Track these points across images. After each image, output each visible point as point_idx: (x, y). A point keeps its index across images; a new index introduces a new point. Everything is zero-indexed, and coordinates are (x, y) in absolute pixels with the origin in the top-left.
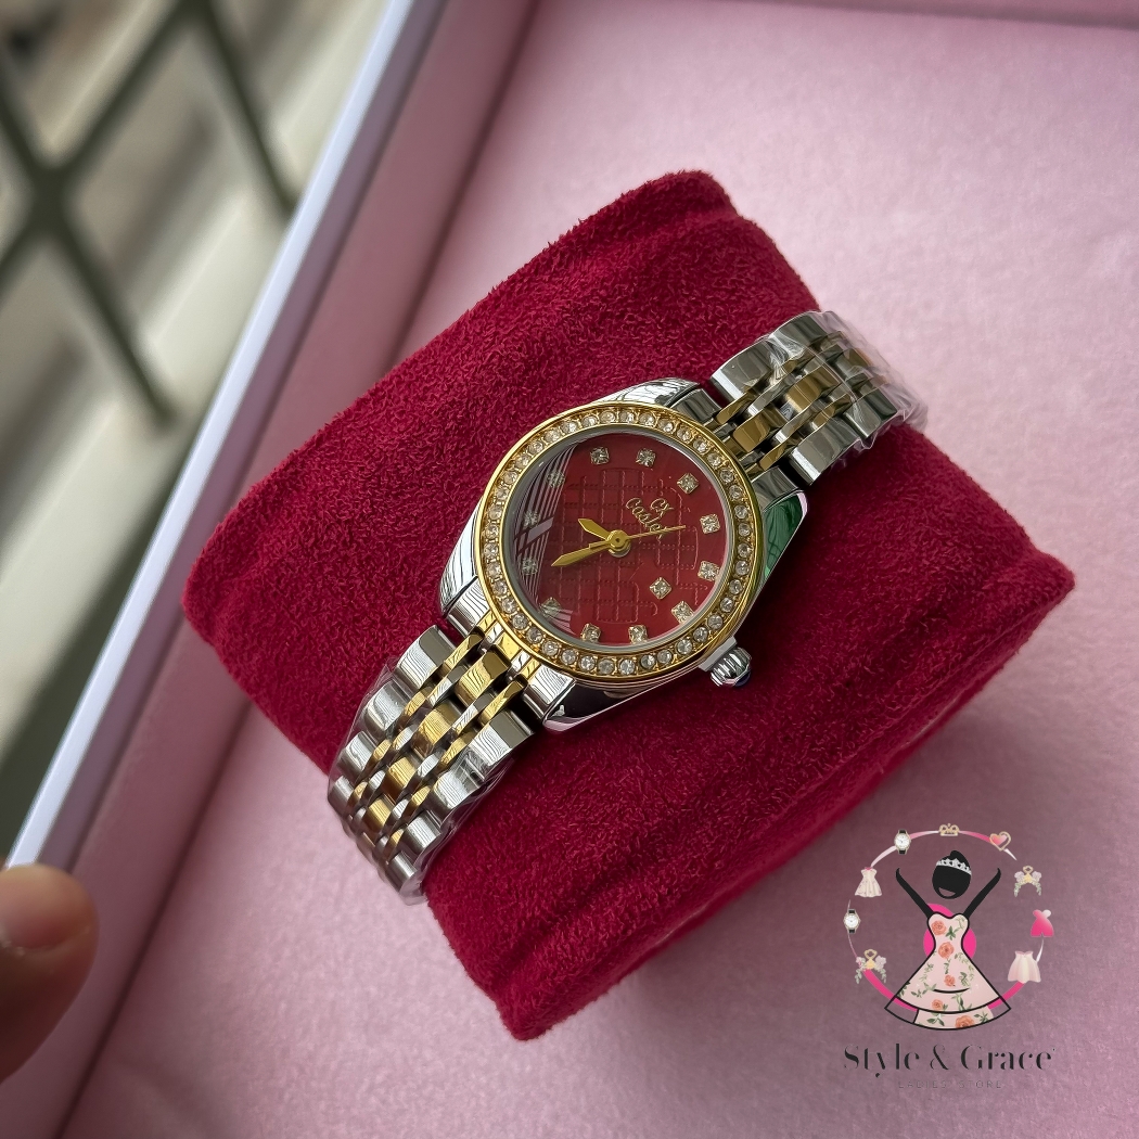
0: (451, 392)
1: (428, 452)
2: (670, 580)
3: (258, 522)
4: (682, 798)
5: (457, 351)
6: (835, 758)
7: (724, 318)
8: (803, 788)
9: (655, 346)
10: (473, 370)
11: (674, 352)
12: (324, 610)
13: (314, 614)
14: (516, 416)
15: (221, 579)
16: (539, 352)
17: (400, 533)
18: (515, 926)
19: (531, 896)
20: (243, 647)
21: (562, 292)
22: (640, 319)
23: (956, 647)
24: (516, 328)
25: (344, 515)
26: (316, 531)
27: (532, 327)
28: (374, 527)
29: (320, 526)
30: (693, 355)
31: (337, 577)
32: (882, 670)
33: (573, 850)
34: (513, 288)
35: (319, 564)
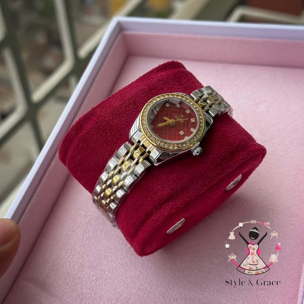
0: (131, 95)
2: (184, 131)
3: (84, 123)
5: (132, 88)
10: (136, 91)
12: (99, 141)
16: (152, 88)
17: (119, 123)
21: (156, 77)
24: (146, 83)
25: (106, 119)
26: (99, 123)
27: (150, 83)
28: (113, 122)
31: (103, 133)
35: (99, 130)
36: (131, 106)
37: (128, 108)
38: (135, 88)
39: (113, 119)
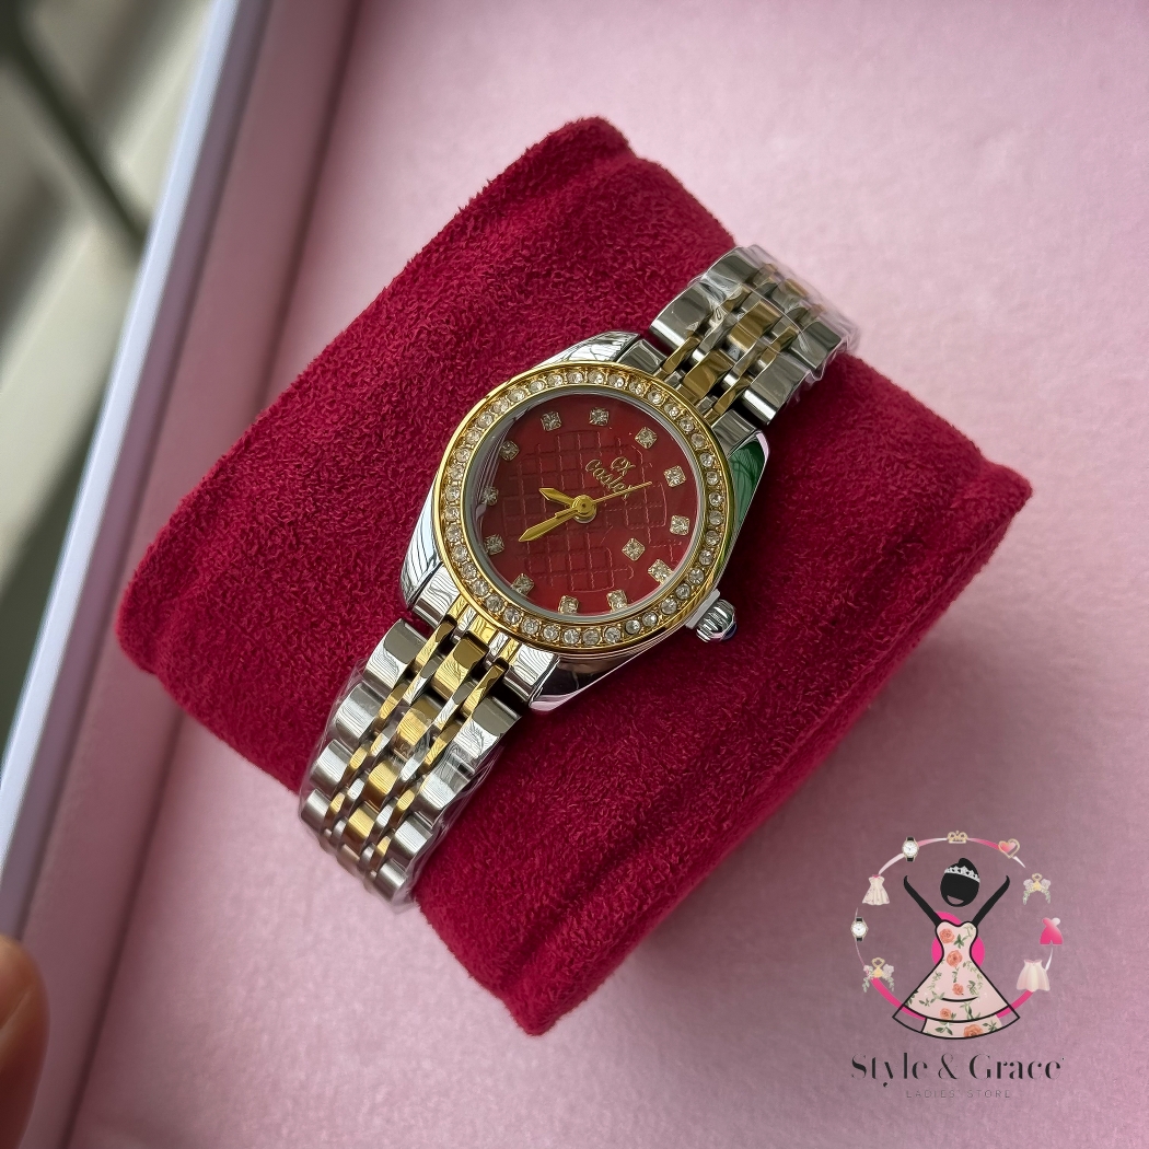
0: (382, 375)
1: (367, 439)
2: (641, 539)
3: (194, 536)
4: (681, 761)
5: (381, 332)
6: (830, 700)
7: (652, 264)
8: (802, 735)
9: (587, 302)
10: (401, 349)
11: (608, 305)
12: (278, 620)
13: (267, 625)
14: (453, 392)
15: (160, 601)
16: (469, 322)
17: (349, 528)
18: (523, 919)
19: (537, 885)
20: (191, 669)
21: (482, 257)
22: (568, 275)
23: (935, 570)
24: (440, 300)
25: (286, 517)
26: (258, 538)
27: (457, 297)
28: (320, 525)
29: (263, 532)
30: (627, 306)
31: (288, 583)
32: (865, 603)
33: (575, 832)
34: (429, 259)
35: (266, 572)
36: (388, 432)
37: (378, 445)
38: (393, 331)
39: (319, 510)
